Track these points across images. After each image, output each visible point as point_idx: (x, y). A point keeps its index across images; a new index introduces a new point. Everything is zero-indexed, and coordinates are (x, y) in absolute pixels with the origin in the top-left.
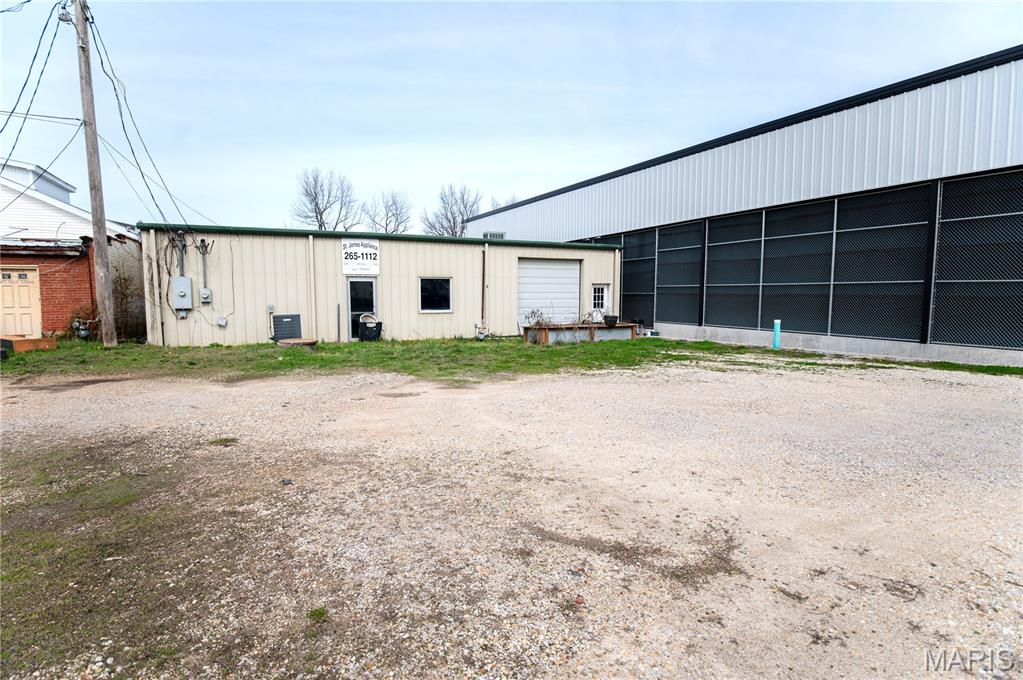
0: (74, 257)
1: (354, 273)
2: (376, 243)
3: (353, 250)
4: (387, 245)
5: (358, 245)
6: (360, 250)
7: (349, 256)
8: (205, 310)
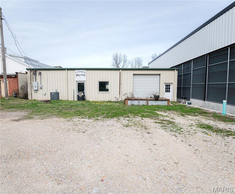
0: (14, 77)
1: (79, 80)
2: (85, 71)
3: (78, 73)
4: (88, 71)
5: (79, 72)
6: (80, 73)
7: (77, 75)
8: (41, 90)
